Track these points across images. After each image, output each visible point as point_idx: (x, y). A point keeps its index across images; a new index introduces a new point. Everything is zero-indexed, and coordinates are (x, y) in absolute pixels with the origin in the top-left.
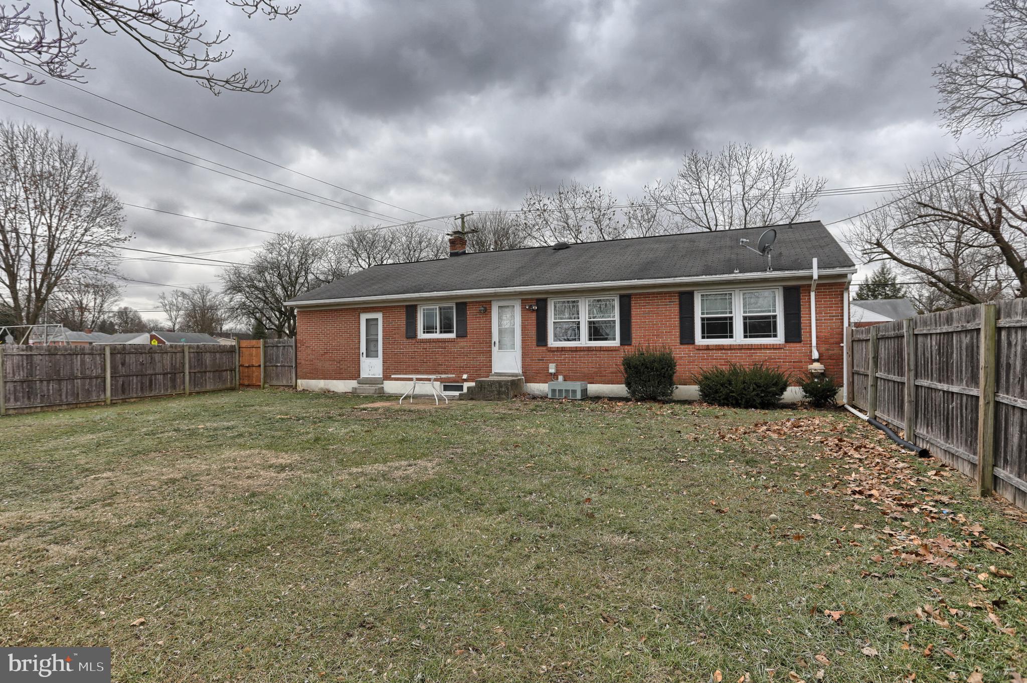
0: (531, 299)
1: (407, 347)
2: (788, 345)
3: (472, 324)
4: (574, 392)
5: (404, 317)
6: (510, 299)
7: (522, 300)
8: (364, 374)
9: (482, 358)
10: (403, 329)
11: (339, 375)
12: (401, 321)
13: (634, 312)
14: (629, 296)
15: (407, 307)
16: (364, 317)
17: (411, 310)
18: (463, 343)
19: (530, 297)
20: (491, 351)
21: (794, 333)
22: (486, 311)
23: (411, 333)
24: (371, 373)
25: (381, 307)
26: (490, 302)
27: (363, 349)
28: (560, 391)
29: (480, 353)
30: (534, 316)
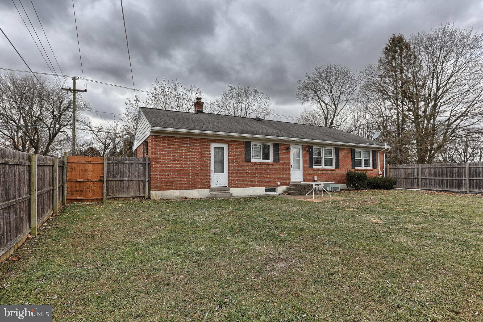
0: (307, 146)
1: (245, 167)
2: (374, 169)
3: (282, 155)
4: (338, 188)
5: (243, 148)
6: (297, 145)
7: (303, 146)
8: (213, 185)
9: (286, 173)
10: (243, 156)
11: (193, 186)
12: (242, 151)
13: (340, 155)
14: (338, 149)
15: (245, 142)
16: (213, 146)
17: (248, 145)
18: (277, 165)
19: (307, 145)
20: (290, 170)
21: (375, 166)
22: (288, 149)
23: (248, 159)
24: (218, 183)
25: (228, 141)
26: (289, 145)
27: (212, 167)
28: (334, 188)
29: (285, 171)
30: (308, 153)
